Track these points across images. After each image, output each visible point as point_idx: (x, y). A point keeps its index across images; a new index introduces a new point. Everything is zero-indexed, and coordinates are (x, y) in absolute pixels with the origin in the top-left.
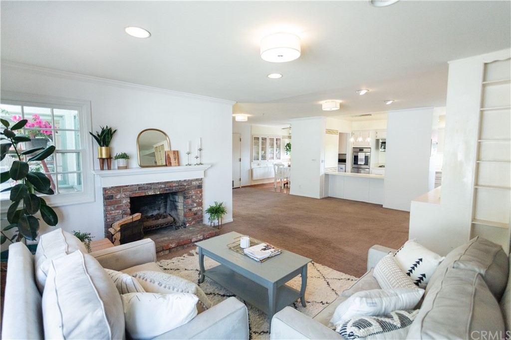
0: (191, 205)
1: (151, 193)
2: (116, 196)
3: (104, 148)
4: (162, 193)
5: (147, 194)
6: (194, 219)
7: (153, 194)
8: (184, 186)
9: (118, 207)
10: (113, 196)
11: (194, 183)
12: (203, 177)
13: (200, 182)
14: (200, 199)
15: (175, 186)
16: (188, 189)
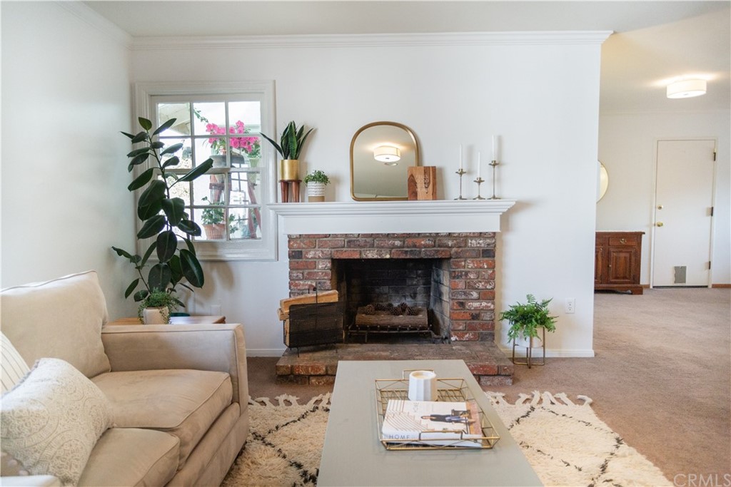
0: (465, 293)
1: (371, 254)
2: (307, 253)
3: (287, 162)
4: (395, 257)
5: (364, 257)
6: (470, 328)
7: (376, 257)
8: (447, 246)
9: (309, 274)
10: (301, 252)
11: (473, 243)
12: (497, 230)
13: (488, 241)
14: (488, 282)
15: (425, 246)
16: (458, 256)
